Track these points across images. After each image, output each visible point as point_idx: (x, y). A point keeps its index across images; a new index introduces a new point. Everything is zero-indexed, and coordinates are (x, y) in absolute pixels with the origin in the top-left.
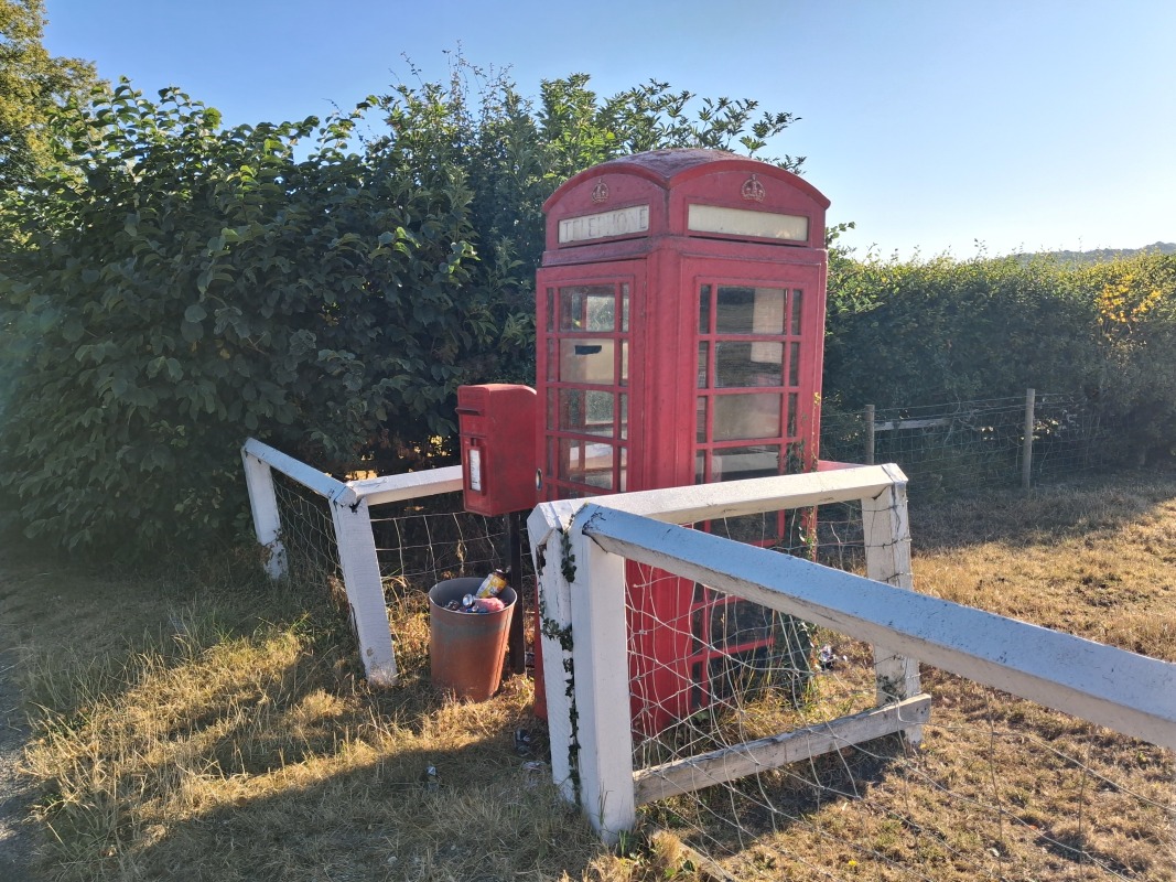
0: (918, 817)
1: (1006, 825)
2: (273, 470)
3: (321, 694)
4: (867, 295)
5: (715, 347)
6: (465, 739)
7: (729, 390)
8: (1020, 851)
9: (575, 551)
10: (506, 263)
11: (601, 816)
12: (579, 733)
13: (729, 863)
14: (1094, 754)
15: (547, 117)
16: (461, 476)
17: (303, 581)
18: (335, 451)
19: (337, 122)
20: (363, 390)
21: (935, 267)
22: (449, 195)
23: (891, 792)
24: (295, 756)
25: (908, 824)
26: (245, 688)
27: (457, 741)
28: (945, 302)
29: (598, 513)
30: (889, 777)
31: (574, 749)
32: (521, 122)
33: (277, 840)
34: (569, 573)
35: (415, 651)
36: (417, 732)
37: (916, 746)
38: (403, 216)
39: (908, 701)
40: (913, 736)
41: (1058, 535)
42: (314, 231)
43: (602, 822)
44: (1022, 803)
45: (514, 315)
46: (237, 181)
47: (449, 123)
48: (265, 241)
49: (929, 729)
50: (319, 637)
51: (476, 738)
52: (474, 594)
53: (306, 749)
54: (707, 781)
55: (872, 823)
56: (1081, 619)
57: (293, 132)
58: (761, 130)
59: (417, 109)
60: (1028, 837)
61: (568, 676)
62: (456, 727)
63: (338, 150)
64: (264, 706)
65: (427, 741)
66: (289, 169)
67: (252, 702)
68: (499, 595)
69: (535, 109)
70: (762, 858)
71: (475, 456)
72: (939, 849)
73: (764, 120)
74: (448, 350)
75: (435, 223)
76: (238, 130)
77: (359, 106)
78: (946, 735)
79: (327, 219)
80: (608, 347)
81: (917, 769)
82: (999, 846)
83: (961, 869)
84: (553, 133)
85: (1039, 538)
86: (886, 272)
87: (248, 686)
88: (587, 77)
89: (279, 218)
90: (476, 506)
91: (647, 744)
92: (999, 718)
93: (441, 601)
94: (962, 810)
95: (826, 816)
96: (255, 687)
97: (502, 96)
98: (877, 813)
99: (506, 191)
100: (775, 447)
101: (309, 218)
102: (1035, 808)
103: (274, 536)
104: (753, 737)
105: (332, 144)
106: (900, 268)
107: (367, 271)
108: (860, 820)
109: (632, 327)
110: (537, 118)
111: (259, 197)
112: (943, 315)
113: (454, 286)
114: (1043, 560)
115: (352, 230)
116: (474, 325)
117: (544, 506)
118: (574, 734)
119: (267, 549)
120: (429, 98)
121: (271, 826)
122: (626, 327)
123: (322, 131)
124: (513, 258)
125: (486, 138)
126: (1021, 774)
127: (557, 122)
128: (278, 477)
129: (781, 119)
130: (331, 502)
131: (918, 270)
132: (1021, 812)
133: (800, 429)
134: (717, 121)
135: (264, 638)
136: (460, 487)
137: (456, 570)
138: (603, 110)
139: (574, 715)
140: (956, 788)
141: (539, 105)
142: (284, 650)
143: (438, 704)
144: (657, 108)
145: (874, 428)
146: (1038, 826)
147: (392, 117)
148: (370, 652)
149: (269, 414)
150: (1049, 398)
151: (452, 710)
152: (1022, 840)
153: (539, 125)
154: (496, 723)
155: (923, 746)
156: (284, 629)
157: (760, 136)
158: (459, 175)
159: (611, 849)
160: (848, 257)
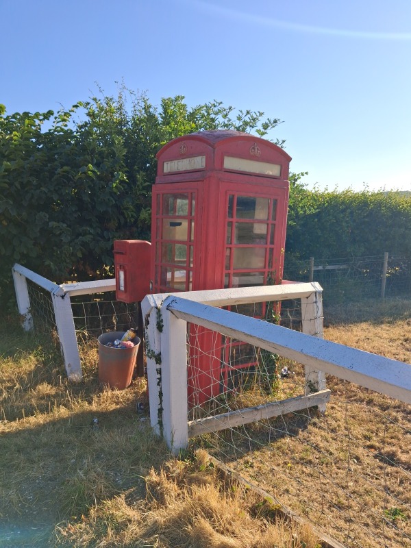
0: (321, 445)
1: (361, 449)
2: (27, 280)
3: (45, 385)
4: (312, 206)
5: (235, 224)
6: (114, 407)
7: (241, 246)
8: (366, 460)
9: (163, 317)
10: (141, 184)
11: (172, 441)
12: (163, 403)
13: (232, 465)
14: (404, 418)
15: (164, 115)
16: (115, 284)
17: (40, 332)
18: (56, 270)
19: (63, 114)
20: (70, 242)
21: (345, 194)
22: (115, 150)
23: (310, 433)
24: (30, 412)
25: (317, 448)
26: (8, 381)
27: (109, 407)
28: (349, 211)
29: (174, 300)
30: (309, 427)
31: (160, 410)
32: (151, 117)
33: (19, 451)
34: (160, 328)
35: (91, 366)
36: (90, 403)
37: (323, 413)
38: (92, 159)
39: (320, 392)
40: (321, 408)
41: (395, 319)
42: (49, 165)
43: (172, 445)
44: (369, 439)
45: (145, 209)
46: (11, 139)
47: (116, 117)
48: (24, 169)
49: (330, 405)
50: (46, 358)
51: (118, 406)
52: (120, 339)
53: (36, 410)
54: (223, 427)
55: (300, 447)
56: (402, 357)
57: (41, 117)
58: (266, 126)
59: (102, 109)
60: (371, 454)
61: (159, 376)
62: (109, 401)
63: (63, 127)
64: (17, 389)
65: (94, 407)
66: (38, 135)
67: (12, 388)
68: (132, 340)
69: (158, 111)
70: (248, 463)
71: (122, 274)
72: (329, 459)
73: (267, 122)
74: (113, 224)
75: (107, 163)
76: (14, 115)
77: (73, 107)
78: (337, 408)
79: (56, 160)
80: (185, 224)
81: (322, 424)
82: (358, 458)
83: (339, 468)
84: (166, 122)
85: (387, 320)
86: (322, 196)
87: (10, 380)
88: (183, 97)
89: (31, 158)
90: (122, 298)
91: (195, 409)
92: (362, 401)
93: (104, 342)
94: (341, 442)
95: (279, 444)
96: (14, 381)
97: (143, 105)
98: (303, 443)
99: (142, 150)
100: (263, 273)
101: (47, 159)
102: (375, 441)
103: (27, 310)
104: (247, 407)
105: (60, 124)
106: (328, 194)
107: (74, 185)
108: (295, 446)
109: (196, 214)
110: (159, 116)
111: (22, 147)
112: (348, 217)
113: (115, 193)
114: (388, 331)
115: (67, 165)
116: (126, 213)
117: (149, 296)
118: (161, 403)
119: (23, 317)
120: (107, 104)
121: (16, 445)
122: (193, 214)
123: (56, 118)
124: (145, 181)
125: (135, 124)
126: (370, 426)
127: (168, 118)
128: (29, 282)
129: (275, 122)
130: (52, 294)
131: (337, 196)
132: (368, 443)
133: (274, 265)
134: (245, 121)
135: (20, 358)
136: (115, 289)
137: (112, 329)
138: (190, 113)
139: (161, 394)
140: (340, 432)
141: (160, 110)
142: (29, 363)
143: (101, 391)
144: (216, 114)
145: (313, 269)
146: (376, 449)
147: (89, 112)
148: (69, 365)
149: (25, 252)
150: (394, 257)
151: (108, 393)
152: (368, 456)
153: (160, 120)
154: (128, 400)
155: (326, 413)
156: (30, 354)
157: (265, 129)
158: (120, 141)
159: (176, 457)
160: (305, 188)
